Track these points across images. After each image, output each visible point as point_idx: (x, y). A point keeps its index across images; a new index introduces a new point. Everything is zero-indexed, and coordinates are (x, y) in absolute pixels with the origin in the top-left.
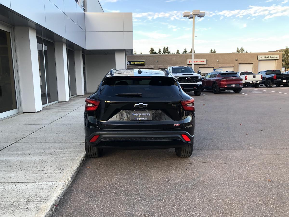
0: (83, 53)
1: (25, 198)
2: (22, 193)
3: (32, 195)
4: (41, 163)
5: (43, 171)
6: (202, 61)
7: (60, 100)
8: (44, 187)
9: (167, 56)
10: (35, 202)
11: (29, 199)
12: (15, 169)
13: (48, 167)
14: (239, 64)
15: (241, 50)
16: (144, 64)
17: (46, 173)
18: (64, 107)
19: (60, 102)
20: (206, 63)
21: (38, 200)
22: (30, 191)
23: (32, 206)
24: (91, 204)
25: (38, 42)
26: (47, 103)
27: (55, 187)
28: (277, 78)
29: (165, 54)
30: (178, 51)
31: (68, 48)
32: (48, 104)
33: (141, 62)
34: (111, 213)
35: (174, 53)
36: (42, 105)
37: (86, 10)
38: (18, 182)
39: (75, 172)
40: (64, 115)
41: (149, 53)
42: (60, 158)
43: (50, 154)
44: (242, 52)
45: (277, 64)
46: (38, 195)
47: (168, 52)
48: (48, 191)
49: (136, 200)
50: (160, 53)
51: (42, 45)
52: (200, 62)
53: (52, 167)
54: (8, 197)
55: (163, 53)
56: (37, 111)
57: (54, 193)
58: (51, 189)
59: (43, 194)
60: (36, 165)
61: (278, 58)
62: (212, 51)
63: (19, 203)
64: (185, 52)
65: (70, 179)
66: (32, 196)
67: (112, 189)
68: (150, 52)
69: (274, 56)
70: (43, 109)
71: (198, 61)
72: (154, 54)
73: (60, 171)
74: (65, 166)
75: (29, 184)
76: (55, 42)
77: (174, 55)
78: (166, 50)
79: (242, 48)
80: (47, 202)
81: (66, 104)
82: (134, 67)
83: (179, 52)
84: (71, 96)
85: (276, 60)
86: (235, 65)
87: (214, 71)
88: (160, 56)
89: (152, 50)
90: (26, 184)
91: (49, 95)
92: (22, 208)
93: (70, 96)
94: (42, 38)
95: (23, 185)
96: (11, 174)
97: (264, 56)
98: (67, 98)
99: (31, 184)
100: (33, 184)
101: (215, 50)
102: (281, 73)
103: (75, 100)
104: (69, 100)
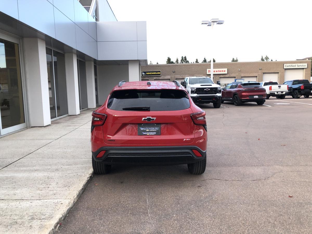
0: (94, 63)
1: (29, 216)
2: (26, 211)
3: (36, 212)
4: (47, 179)
5: (48, 187)
6: (222, 71)
7: (70, 114)
8: (49, 204)
9: (185, 65)
10: (38, 220)
11: (32, 216)
12: (20, 186)
13: (54, 184)
14: (264, 73)
15: (266, 58)
16: (160, 74)
17: (52, 190)
18: (74, 121)
19: (70, 115)
20: (227, 73)
21: (41, 218)
22: (34, 209)
23: (36, 224)
24: (96, 223)
25: (47, 53)
26: (56, 116)
27: (60, 205)
28: (304, 88)
29: (182, 64)
30: (197, 60)
31: (78, 59)
32: (57, 118)
33: (157, 72)
34: (117, 231)
35: (192, 63)
36: (51, 119)
37: (98, 20)
38: (22, 199)
39: (82, 189)
40: (73, 130)
41: (166, 63)
42: (66, 175)
43: (57, 170)
44: (267, 60)
45: (305, 74)
46: (42, 213)
47: (186, 61)
48: (52, 208)
49: (144, 218)
50: (178, 63)
51: (51, 56)
52: (220, 71)
53: (58, 184)
54: (11, 215)
55: (181, 63)
56: (45, 125)
57: (59, 211)
58: (56, 207)
59: (47, 212)
60: (41, 181)
61: (306, 67)
62: (234, 60)
63: (23, 220)
64: (205, 61)
65: (76, 196)
66: (36, 214)
67: (119, 207)
68: (167, 61)
69: (301, 64)
70: (52, 124)
71: (218, 71)
72: (171, 63)
73: (66, 188)
74: (71, 183)
75: (33, 202)
76: (65, 53)
77: (192, 65)
78: (184, 59)
79: (266, 56)
80: (51, 220)
81: (76, 117)
82: (149, 77)
83: (198, 62)
84: (82, 109)
85: (305, 69)
86: (258, 74)
87: (235, 81)
88: (177, 65)
89: (169, 59)
90: (30, 201)
91: (58, 108)
92: (25, 225)
93: (80, 109)
94: (51, 50)
95: (28, 202)
96: (16, 191)
97: (291, 64)
98: (78, 111)
99: (36, 201)
100: (38, 201)
101: (237, 58)
102: (309, 83)
103: (86, 114)
104: (79, 113)
